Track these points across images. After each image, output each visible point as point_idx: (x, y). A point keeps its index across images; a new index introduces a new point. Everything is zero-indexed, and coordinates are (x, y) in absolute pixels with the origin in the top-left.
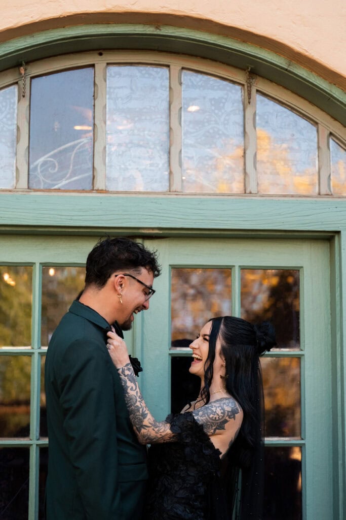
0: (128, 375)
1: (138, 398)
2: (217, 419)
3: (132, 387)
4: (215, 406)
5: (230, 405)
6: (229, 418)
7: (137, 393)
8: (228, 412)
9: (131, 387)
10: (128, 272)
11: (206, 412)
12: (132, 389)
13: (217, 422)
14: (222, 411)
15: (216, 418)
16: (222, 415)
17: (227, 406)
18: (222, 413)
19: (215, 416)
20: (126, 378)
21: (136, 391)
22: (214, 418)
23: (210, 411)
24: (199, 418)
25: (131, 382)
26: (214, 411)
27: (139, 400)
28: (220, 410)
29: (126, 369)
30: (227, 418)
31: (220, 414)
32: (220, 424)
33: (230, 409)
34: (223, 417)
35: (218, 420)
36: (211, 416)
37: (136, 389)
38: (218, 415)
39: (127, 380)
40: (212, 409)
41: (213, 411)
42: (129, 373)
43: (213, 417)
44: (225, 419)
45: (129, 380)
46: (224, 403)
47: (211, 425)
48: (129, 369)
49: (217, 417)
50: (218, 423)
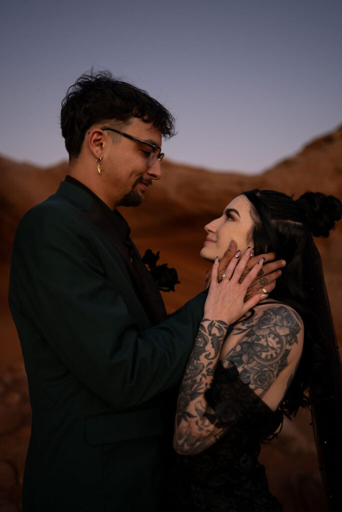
0: (214, 335)
1: (205, 369)
2: (274, 355)
3: (210, 354)
4: (263, 336)
5: (285, 324)
6: (291, 344)
7: (209, 364)
8: (286, 336)
9: (207, 353)
10: (107, 125)
11: (252, 352)
12: (207, 357)
13: (275, 361)
14: (277, 339)
15: (272, 355)
16: (279, 346)
17: (281, 327)
18: (278, 343)
19: (270, 353)
20: (210, 338)
21: (209, 361)
22: (269, 357)
23: (258, 349)
24: (246, 366)
25: (213, 347)
26: (265, 344)
27: (204, 372)
28: (274, 339)
29: (216, 325)
30: (288, 347)
31: (275, 346)
32: (281, 362)
33: (287, 331)
34: (281, 348)
35: (276, 357)
36: (264, 355)
37: (213, 359)
38: (273, 348)
39: (210, 341)
40: (260, 342)
41: (262, 346)
42: (218, 334)
43: (266, 356)
44: (286, 350)
45: (212, 343)
46: (275, 325)
47: (270, 370)
48: (220, 329)
49: (273, 352)
50: (277, 362)
